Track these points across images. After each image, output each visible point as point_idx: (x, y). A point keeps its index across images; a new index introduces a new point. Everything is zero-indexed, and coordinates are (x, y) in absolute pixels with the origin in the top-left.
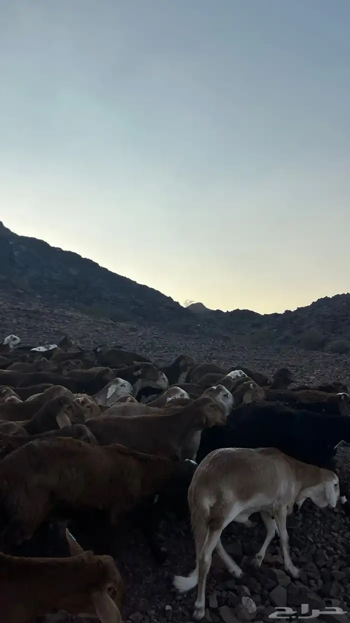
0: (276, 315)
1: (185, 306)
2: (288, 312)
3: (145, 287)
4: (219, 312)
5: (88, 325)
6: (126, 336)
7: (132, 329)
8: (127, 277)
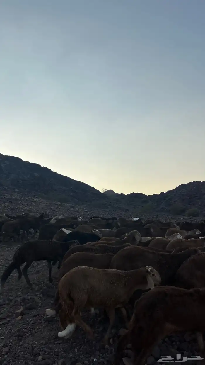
0: (155, 195)
1: (102, 192)
2: (162, 194)
3: (79, 182)
4: (122, 195)
5: (46, 206)
6: (68, 211)
7: (73, 207)
8: (68, 176)
